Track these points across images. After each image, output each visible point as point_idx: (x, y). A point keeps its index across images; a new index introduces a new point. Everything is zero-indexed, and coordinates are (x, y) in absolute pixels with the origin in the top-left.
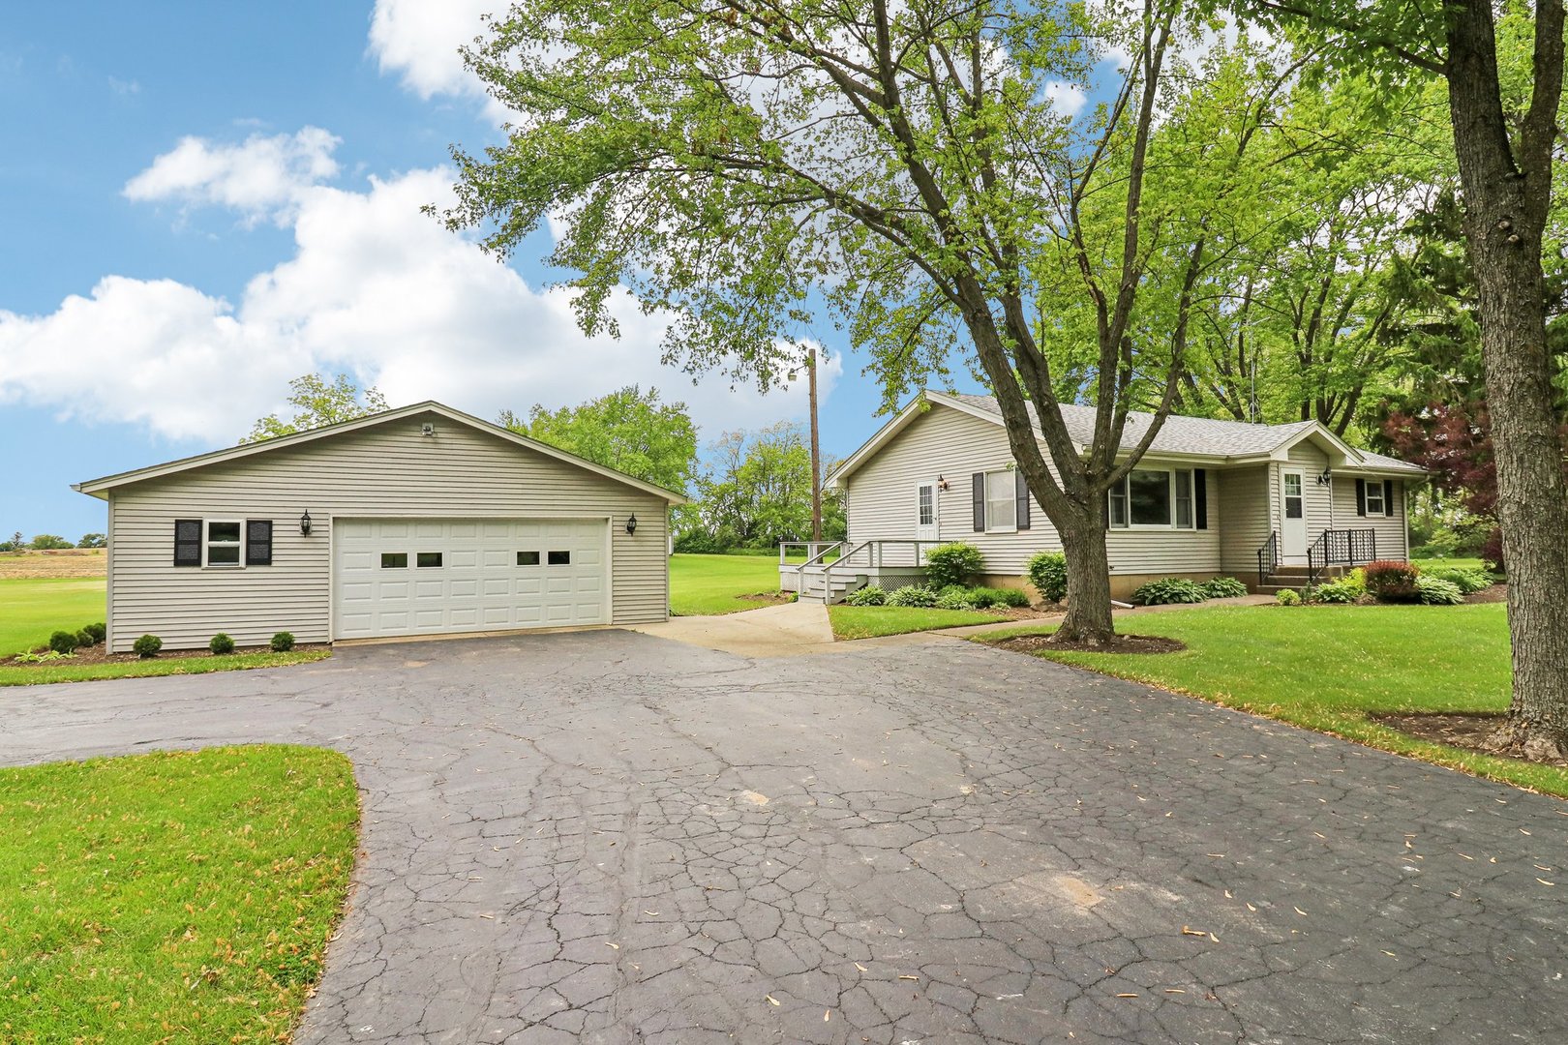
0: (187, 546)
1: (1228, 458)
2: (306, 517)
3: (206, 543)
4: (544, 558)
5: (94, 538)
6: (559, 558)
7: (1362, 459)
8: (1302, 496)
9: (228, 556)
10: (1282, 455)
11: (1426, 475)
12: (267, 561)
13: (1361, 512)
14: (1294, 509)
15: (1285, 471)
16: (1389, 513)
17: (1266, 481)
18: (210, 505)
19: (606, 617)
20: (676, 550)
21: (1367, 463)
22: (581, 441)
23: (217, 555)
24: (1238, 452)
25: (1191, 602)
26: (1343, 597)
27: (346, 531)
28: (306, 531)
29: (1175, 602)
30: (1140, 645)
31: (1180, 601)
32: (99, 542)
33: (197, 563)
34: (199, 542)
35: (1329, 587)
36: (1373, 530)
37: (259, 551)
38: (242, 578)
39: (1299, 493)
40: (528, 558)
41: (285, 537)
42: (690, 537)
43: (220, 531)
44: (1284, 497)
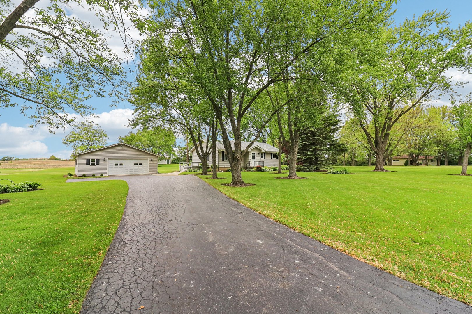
0: (88, 162)
2: (104, 159)
3: (91, 162)
4: (138, 164)
5: (6, 158)
6: (141, 164)
7: (265, 150)
8: (255, 156)
9: (94, 164)
12: (99, 165)
13: (272, 158)
14: (253, 158)
15: (252, 153)
16: (277, 158)
17: (248, 154)
18: (91, 157)
19: (148, 173)
20: (172, 163)
22: (148, 138)
23: (92, 164)
27: (110, 160)
28: (104, 160)
30: (209, 175)
32: (8, 159)
33: (89, 165)
34: (90, 162)
35: (252, 169)
36: (264, 161)
37: (98, 163)
38: (95, 167)
40: (136, 164)
41: (101, 161)
42: (176, 160)
43: (92, 160)
44: (252, 156)
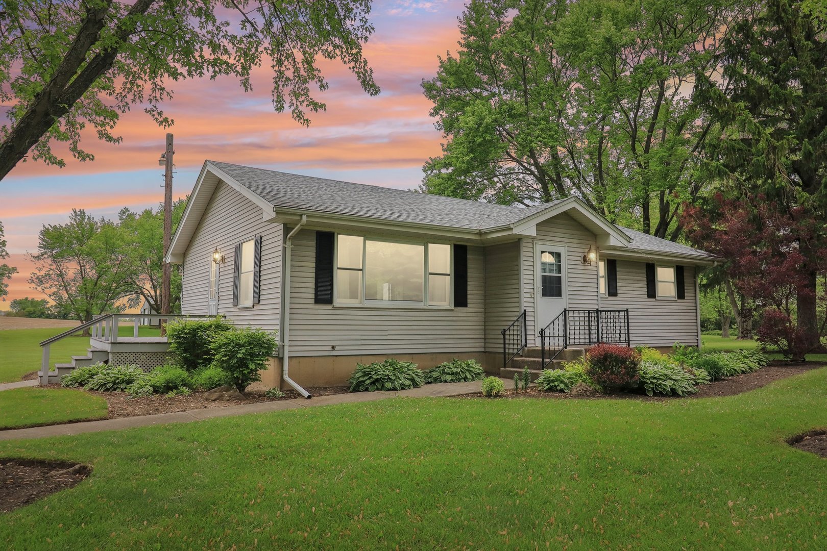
1: (480, 233)
7: (629, 239)
8: (563, 275)
10: (530, 230)
11: (713, 261)
13: (651, 295)
14: (552, 288)
15: (542, 247)
17: (517, 257)
21: (634, 245)
24: (492, 225)
25: (395, 389)
26: (562, 386)
29: (378, 389)
31: (383, 388)
35: (558, 372)
36: (627, 310)
39: (560, 272)
44: (539, 275)
